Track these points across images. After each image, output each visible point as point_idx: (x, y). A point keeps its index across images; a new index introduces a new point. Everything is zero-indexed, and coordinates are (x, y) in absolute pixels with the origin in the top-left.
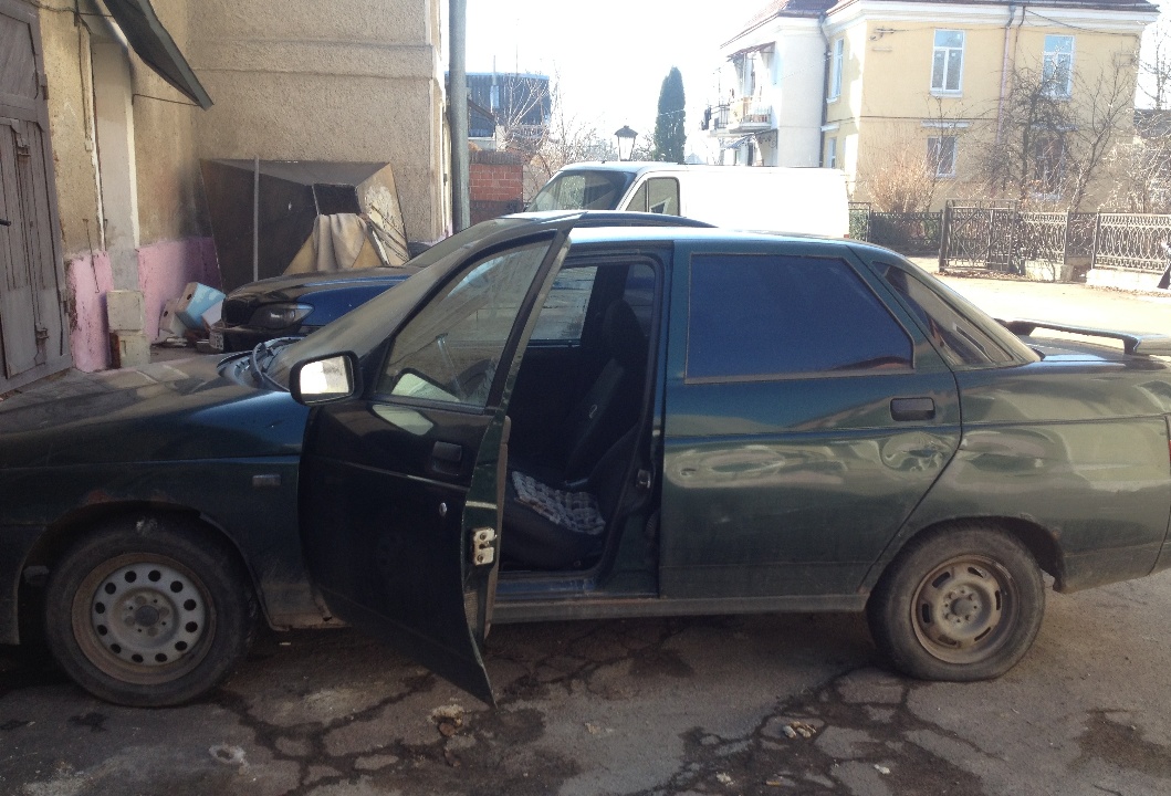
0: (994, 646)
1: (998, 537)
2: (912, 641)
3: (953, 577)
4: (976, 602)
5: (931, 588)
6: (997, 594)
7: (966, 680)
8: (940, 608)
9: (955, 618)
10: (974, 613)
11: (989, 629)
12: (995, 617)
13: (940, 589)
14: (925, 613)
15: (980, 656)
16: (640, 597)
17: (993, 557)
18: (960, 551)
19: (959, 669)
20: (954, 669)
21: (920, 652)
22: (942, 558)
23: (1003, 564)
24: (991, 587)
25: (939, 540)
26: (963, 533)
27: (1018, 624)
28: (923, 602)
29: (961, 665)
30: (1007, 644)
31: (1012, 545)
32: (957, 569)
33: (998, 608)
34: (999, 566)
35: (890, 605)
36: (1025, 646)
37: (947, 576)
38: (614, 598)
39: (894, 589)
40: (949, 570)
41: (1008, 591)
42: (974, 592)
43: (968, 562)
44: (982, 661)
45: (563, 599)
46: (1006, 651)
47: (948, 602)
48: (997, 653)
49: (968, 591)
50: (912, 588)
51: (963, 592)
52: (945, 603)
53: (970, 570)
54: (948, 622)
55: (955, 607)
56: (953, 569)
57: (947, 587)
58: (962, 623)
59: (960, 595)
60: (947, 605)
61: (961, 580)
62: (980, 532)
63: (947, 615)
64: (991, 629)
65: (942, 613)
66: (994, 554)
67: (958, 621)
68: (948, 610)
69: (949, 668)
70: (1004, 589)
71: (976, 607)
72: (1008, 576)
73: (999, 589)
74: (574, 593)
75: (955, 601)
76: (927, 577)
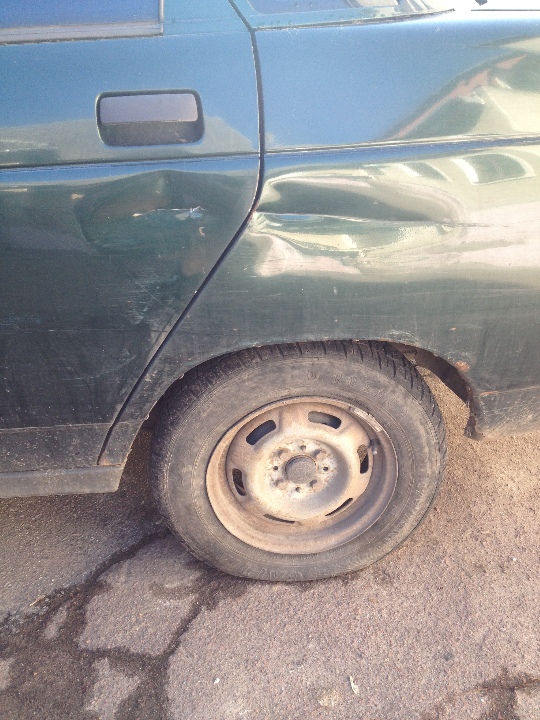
0: (357, 526)
2: (212, 530)
3: (281, 430)
4: (328, 462)
5: (243, 442)
6: (361, 451)
7: (304, 583)
8: (261, 474)
9: (292, 485)
10: (323, 477)
11: (350, 499)
12: (357, 484)
13: (257, 449)
14: (238, 481)
15: (333, 540)
17: (349, 400)
18: (285, 393)
19: (295, 563)
20: (287, 563)
21: (227, 545)
22: (254, 404)
23: (368, 410)
24: (348, 442)
25: (245, 376)
26: (289, 362)
27: (396, 497)
28: (232, 466)
29: (300, 556)
30: (376, 526)
32: (288, 417)
33: (364, 470)
34: (360, 413)
35: (166, 483)
36: (407, 528)
37: (270, 427)
39: (170, 456)
40: (274, 418)
41: (378, 442)
42: (324, 447)
43: (311, 405)
44: (335, 549)
46: (377, 532)
47: (279, 462)
48: (360, 537)
49: (311, 447)
50: (203, 453)
51: (303, 447)
52: (271, 466)
53: (315, 418)
54: (278, 491)
55: (290, 468)
56: (281, 415)
57: (271, 444)
58: (305, 491)
59: (298, 452)
60: (276, 468)
61: (298, 432)
62: (323, 361)
63: (277, 483)
64: (354, 500)
65: (267, 480)
66: (350, 395)
67: (297, 489)
68: (277, 475)
69: (278, 562)
70: (374, 441)
71: (326, 469)
72: (378, 428)
73: (366, 442)
75: (290, 462)
76: (232, 433)
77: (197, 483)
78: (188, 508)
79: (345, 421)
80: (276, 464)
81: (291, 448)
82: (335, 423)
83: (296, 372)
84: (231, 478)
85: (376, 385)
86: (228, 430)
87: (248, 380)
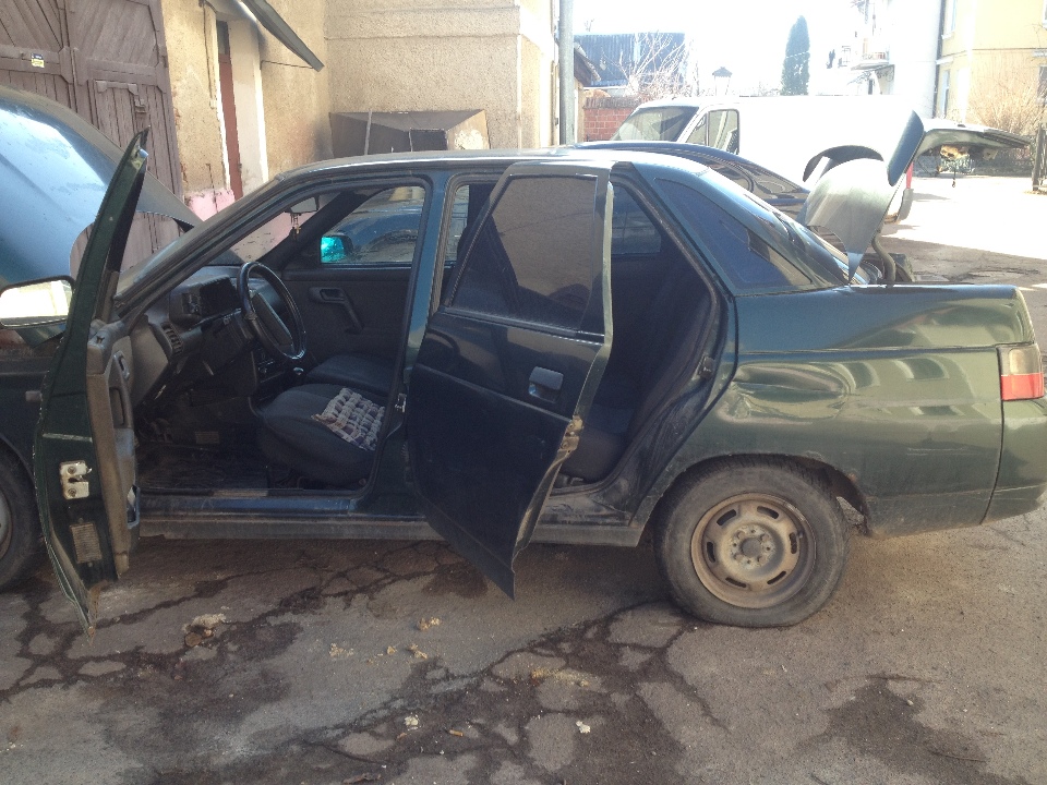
0: (789, 592)
1: (787, 475)
2: (692, 581)
3: (740, 516)
4: (769, 544)
5: (715, 525)
6: (792, 537)
7: (752, 627)
8: (726, 548)
9: (745, 559)
10: (767, 555)
11: (783, 573)
12: (789, 561)
13: (724, 528)
14: (710, 551)
15: (773, 601)
16: (403, 520)
17: (784, 497)
18: (743, 489)
19: (747, 613)
20: (740, 612)
21: (701, 593)
22: (724, 495)
23: (795, 505)
24: (783, 528)
25: (720, 476)
26: (747, 469)
27: (815, 571)
28: (707, 540)
29: (749, 609)
30: (802, 592)
31: (804, 485)
32: (744, 508)
33: (794, 551)
34: (790, 507)
35: (666, 542)
36: (823, 596)
37: (732, 514)
38: (375, 519)
39: (671, 525)
40: (736, 508)
41: (804, 533)
42: (767, 533)
43: (758, 500)
44: (772, 607)
45: (327, 518)
46: (803, 596)
47: (737, 541)
48: (791, 599)
49: (758, 532)
50: (691, 524)
51: (753, 531)
52: (732, 543)
53: (760, 509)
54: (736, 562)
55: (745, 548)
56: (739, 506)
57: (733, 526)
58: (753, 565)
59: (750, 535)
60: (735, 545)
61: (750, 519)
62: (766, 470)
63: (735, 556)
64: (788, 573)
65: (729, 553)
66: (783, 494)
67: (749, 562)
68: (735, 550)
69: (735, 611)
70: (801, 531)
71: (768, 549)
72: (802, 518)
73: (795, 531)
74: (337, 512)
75: (745, 541)
76: (709, 515)
77: (686, 545)
78: (679, 563)
79: (781, 514)
80: (735, 542)
81: (746, 531)
82: (775, 515)
83: (751, 476)
84: (706, 549)
85: (800, 488)
86: (706, 512)
87: (722, 479)
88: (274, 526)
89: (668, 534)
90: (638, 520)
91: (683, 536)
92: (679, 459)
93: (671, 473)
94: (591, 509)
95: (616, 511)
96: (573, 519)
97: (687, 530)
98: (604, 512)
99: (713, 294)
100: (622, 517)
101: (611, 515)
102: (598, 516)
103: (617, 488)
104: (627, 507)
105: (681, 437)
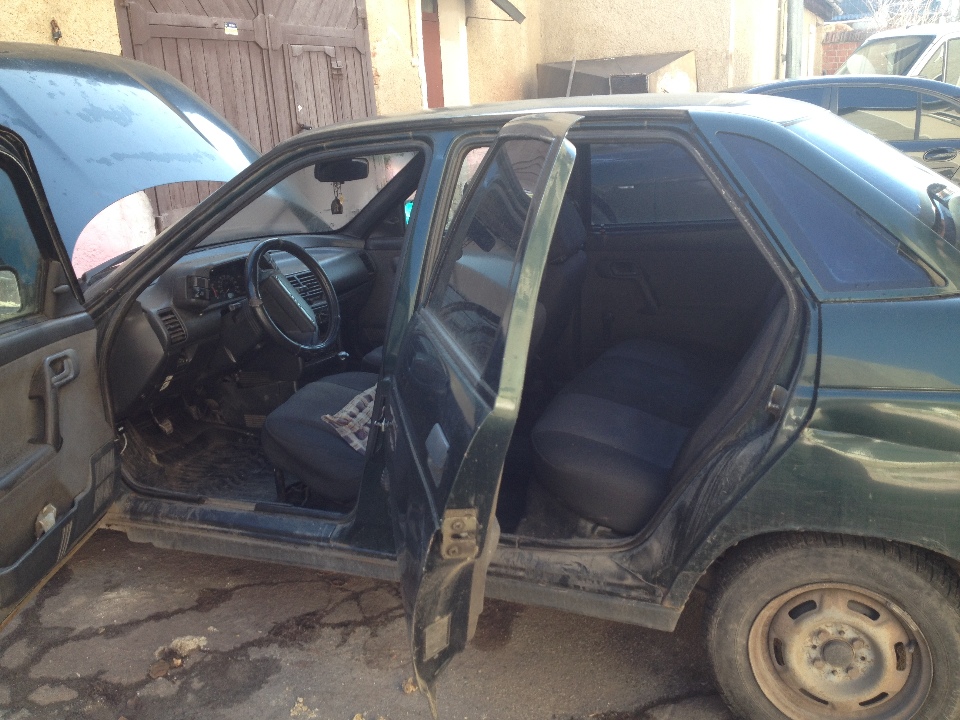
1: (892, 565)
2: (749, 688)
3: (820, 610)
4: (865, 652)
5: (785, 618)
6: (898, 647)
8: (800, 649)
9: (828, 667)
10: (861, 666)
11: (883, 695)
12: (892, 680)
13: (797, 624)
14: (777, 652)
17: (886, 594)
18: (825, 576)
22: (797, 581)
23: (903, 607)
24: (885, 636)
25: (791, 554)
26: (831, 550)
27: (931, 700)
28: (773, 636)
31: (918, 580)
32: (828, 600)
33: (900, 666)
34: (896, 609)
35: (713, 632)
37: (811, 606)
38: (359, 553)
39: (720, 611)
40: (815, 598)
41: (917, 644)
42: (862, 637)
43: (850, 593)
45: (308, 545)
47: (819, 642)
49: (849, 634)
50: (749, 613)
51: (841, 632)
52: (809, 644)
53: (853, 605)
54: (815, 670)
55: (828, 651)
56: (821, 596)
57: (810, 623)
58: (840, 677)
59: (836, 636)
60: (814, 647)
61: (836, 616)
62: (862, 555)
63: (813, 661)
64: (891, 696)
65: (805, 657)
66: (886, 590)
67: (833, 672)
68: (815, 653)
70: (912, 642)
71: (863, 659)
72: (913, 627)
73: (904, 640)
74: (319, 539)
75: (828, 644)
76: (775, 605)
77: (741, 640)
78: (731, 662)
79: (883, 615)
80: (815, 643)
81: (830, 630)
82: (874, 616)
83: (837, 560)
84: (772, 647)
85: (912, 585)
86: (771, 600)
87: (793, 559)
88: (255, 547)
89: (716, 621)
90: (672, 598)
91: (737, 628)
92: (725, 528)
93: (715, 545)
94: (612, 575)
95: (644, 583)
96: (587, 585)
97: (743, 621)
98: (629, 581)
99: (793, 296)
100: (653, 592)
101: (638, 588)
102: (620, 586)
103: (647, 552)
104: (660, 580)
105: (730, 498)
